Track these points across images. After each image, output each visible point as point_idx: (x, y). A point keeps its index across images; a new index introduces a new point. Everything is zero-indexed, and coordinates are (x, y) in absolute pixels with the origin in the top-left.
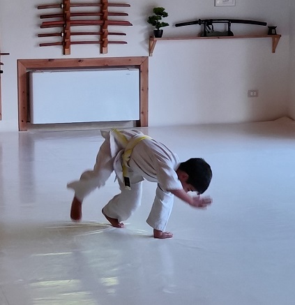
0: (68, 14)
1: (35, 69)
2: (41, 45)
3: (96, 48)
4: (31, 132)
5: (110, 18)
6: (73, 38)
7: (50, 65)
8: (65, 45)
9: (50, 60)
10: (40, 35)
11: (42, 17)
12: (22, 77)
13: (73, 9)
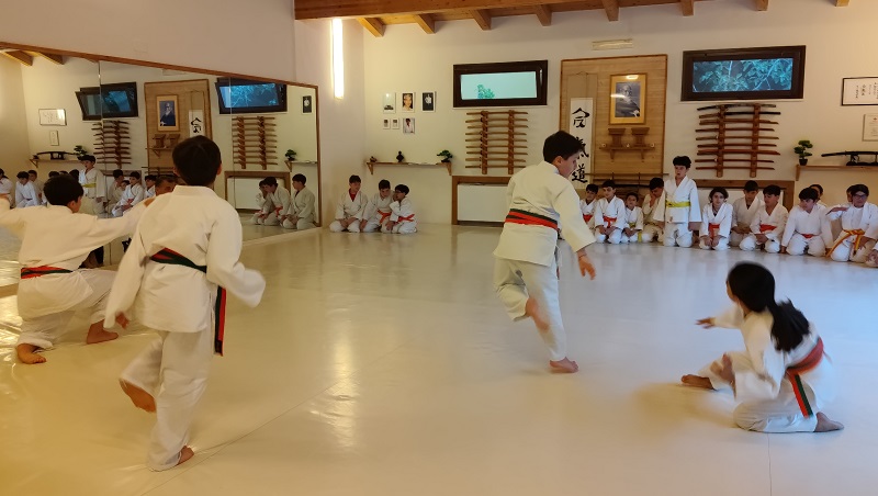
0: (722, 145)
2: (697, 168)
3: (747, 172)
5: (760, 148)
6: (726, 164)
7: (704, 184)
9: (704, 181)
10: (697, 161)
11: (699, 146)
13: (727, 141)
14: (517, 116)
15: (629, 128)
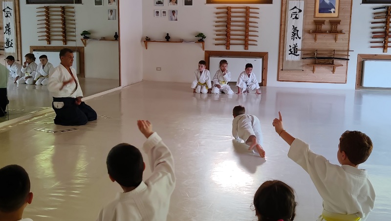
0: (388, 32)
1: (367, 59)
2: (371, 47)
4: (361, 90)
6: (389, 44)
7: (375, 57)
8: (385, 48)
9: (375, 55)
10: (371, 42)
11: (373, 33)
12: (360, 62)
13: (390, 30)
14: (251, 10)
15: (327, 20)
